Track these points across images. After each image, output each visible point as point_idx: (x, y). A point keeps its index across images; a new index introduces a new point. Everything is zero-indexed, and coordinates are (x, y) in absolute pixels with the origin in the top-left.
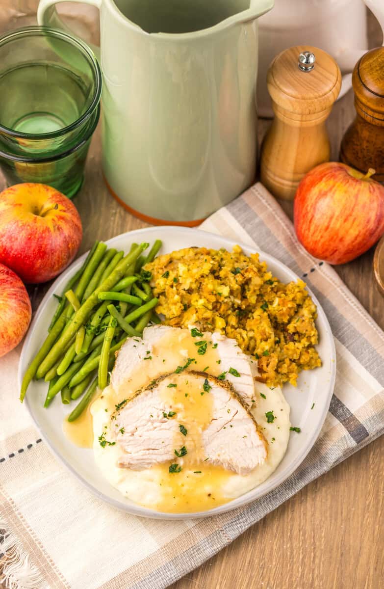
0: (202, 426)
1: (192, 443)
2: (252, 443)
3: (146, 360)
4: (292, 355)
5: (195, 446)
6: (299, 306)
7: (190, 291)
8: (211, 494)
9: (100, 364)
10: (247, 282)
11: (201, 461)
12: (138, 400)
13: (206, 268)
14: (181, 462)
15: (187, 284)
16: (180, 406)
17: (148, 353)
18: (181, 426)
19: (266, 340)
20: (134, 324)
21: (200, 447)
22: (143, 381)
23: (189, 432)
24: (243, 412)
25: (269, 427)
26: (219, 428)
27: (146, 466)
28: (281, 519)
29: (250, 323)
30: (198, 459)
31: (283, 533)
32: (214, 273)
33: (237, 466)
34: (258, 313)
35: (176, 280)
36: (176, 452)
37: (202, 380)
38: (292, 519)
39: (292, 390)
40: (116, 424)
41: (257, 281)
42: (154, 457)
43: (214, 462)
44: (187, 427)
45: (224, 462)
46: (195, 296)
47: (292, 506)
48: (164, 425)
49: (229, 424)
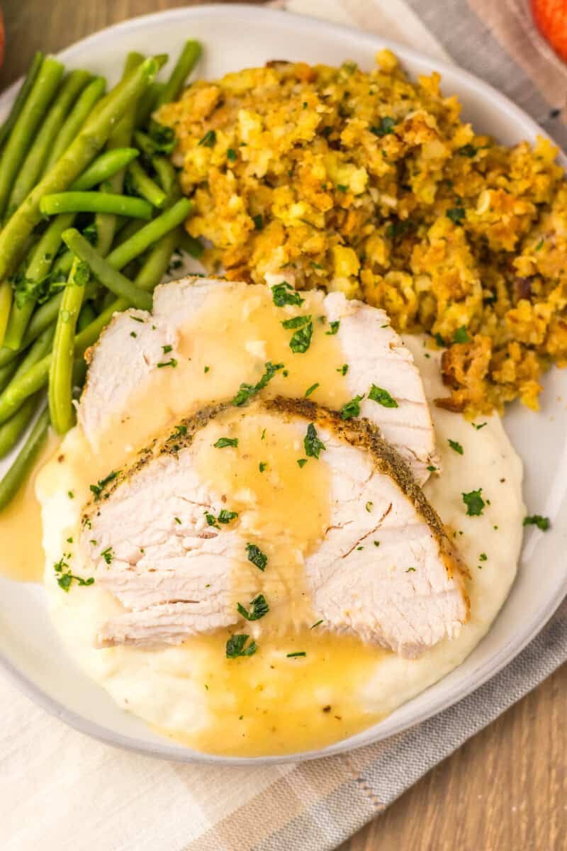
0: (303, 546)
1: (281, 587)
2: (430, 585)
3: (161, 369)
4: (527, 334)
5: (288, 591)
6: (543, 207)
7: (269, 181)
8: (332, 707)
9: (51, 378)
10: (413, 152)
12: (144, 480)
13: (307, 125)
14: (255, 630)
15: (260, 161)
16: (246, 496)
17: (167, 349)
18: (250, 548)
19: (461, 300)
20: (132, 269)
21: (301, 594)
22: (158, 424)
23: (272, 562)
24: (405, 510)
25: (471, 527)
26: (347, 550)
27: (170, 640)
28: (504, 741)
29: (420, 258)
30: (297, 623)
31: (509, 774)
32: (328, 135)
33: (393, 640)
34: (439, 229)
35: (233, 154)
36: (241, 609)
37: (300, 426)
38: (532, 738)
39: (528, 418)
40: (92, 536)
41: (435, 151)
42: (188, 620)
43: (336, 630)
44: (268, 549)
45: (363, 630)
46: (281, 194)
48: (209, 545)
49: (372, 538)
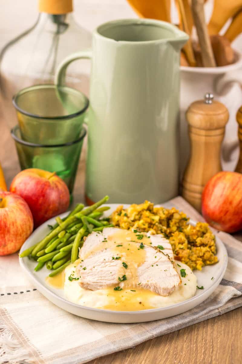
0: (138, 264)
1: (130, 274)
2: (171, 274)
3: (103, 242)
4: (199, 253)
5: (132, 276)
6: (204, 233)
8: (142, 302)
10: (171, 217)
11: (136, 285)
12: (96, 254)
14: (122, 285)
16: (124, 254)
17: (105, 239)
18: (123, 263)
19: (182, 244)
21: (136, 277)
23: (129, 267)
24: (165, 258)
26: (149, 266)
27: (99, 287)
28: (190, 334)
30: (134, 283)
31: (191, 340)
33: (160, 288)
35: (126, 215)
36: (119, 278)
37: (139, 244)
38: (197, 334)
40: (81, 265)
42: (104, 281)
43: (145, 287)
44: (128, 264)
45: (152, 286)
46: (137, 222)
47: (197, 329)
48: (112, 264)
49: (156, 264)
